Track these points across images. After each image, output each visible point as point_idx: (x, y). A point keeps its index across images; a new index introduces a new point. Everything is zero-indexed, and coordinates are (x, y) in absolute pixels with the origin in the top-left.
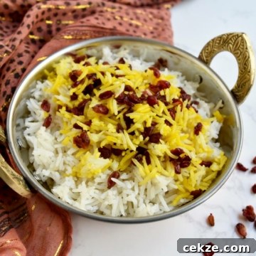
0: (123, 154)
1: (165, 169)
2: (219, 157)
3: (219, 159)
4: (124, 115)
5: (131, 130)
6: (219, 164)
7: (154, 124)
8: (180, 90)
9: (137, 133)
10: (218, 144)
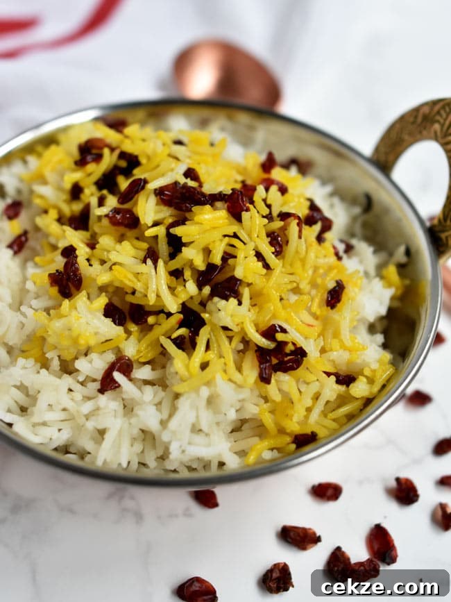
0: (151, 320)
1: (239, 369)
2: (375, 366)
3: (374, 371)
4: (168, 229)
5: (175, 264)
6: (371, 381)
7: (227, 257)
8: (308, 203)
9: (187, 274)
10: (380, 338)
